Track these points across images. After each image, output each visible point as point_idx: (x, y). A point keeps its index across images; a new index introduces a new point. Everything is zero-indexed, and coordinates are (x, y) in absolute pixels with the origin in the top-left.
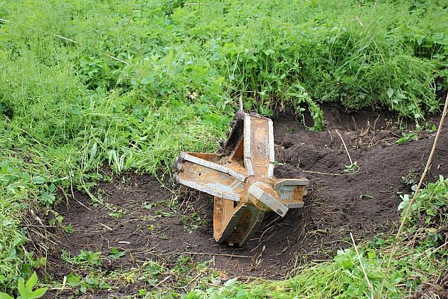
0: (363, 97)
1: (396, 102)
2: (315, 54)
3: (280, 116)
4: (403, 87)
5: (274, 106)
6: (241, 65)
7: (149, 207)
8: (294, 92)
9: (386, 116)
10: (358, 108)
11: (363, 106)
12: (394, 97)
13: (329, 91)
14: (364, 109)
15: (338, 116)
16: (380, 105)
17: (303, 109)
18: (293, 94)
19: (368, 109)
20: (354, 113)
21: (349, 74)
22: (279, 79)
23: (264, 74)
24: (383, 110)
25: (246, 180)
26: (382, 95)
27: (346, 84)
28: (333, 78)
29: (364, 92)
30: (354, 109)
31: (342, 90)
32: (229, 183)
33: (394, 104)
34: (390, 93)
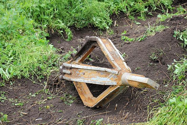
0: (84, 22)
1: (97, 23)
2: (62, 4)
3: (52, 36)
4: (99, 16)
5: (49, 31)
6: (32, 13)
7: (34, 95)
8: (57, 23)
9: (93, 29)
10: (82, 28)
11: (84, 26)
12: (96, 20)
13: (70, 21)
14: (84, 27)
15: (75, 32)
16: (90, 25)
17: (62, 31)
18: (57, 25)
19: (86, 27)
20: (80, 30)
21: (77, 12)
22: (49, 18)
23: (42, 16)
24: (92, 27)
25: (118, 73)
26: (91, 20)
27: (76, 17)
28: (71, 15)
29: (84, 20)
30: (80, 28)
31: (75, 20)
32: (106, 76)
33: (97, 24)
34: (94, 19)
